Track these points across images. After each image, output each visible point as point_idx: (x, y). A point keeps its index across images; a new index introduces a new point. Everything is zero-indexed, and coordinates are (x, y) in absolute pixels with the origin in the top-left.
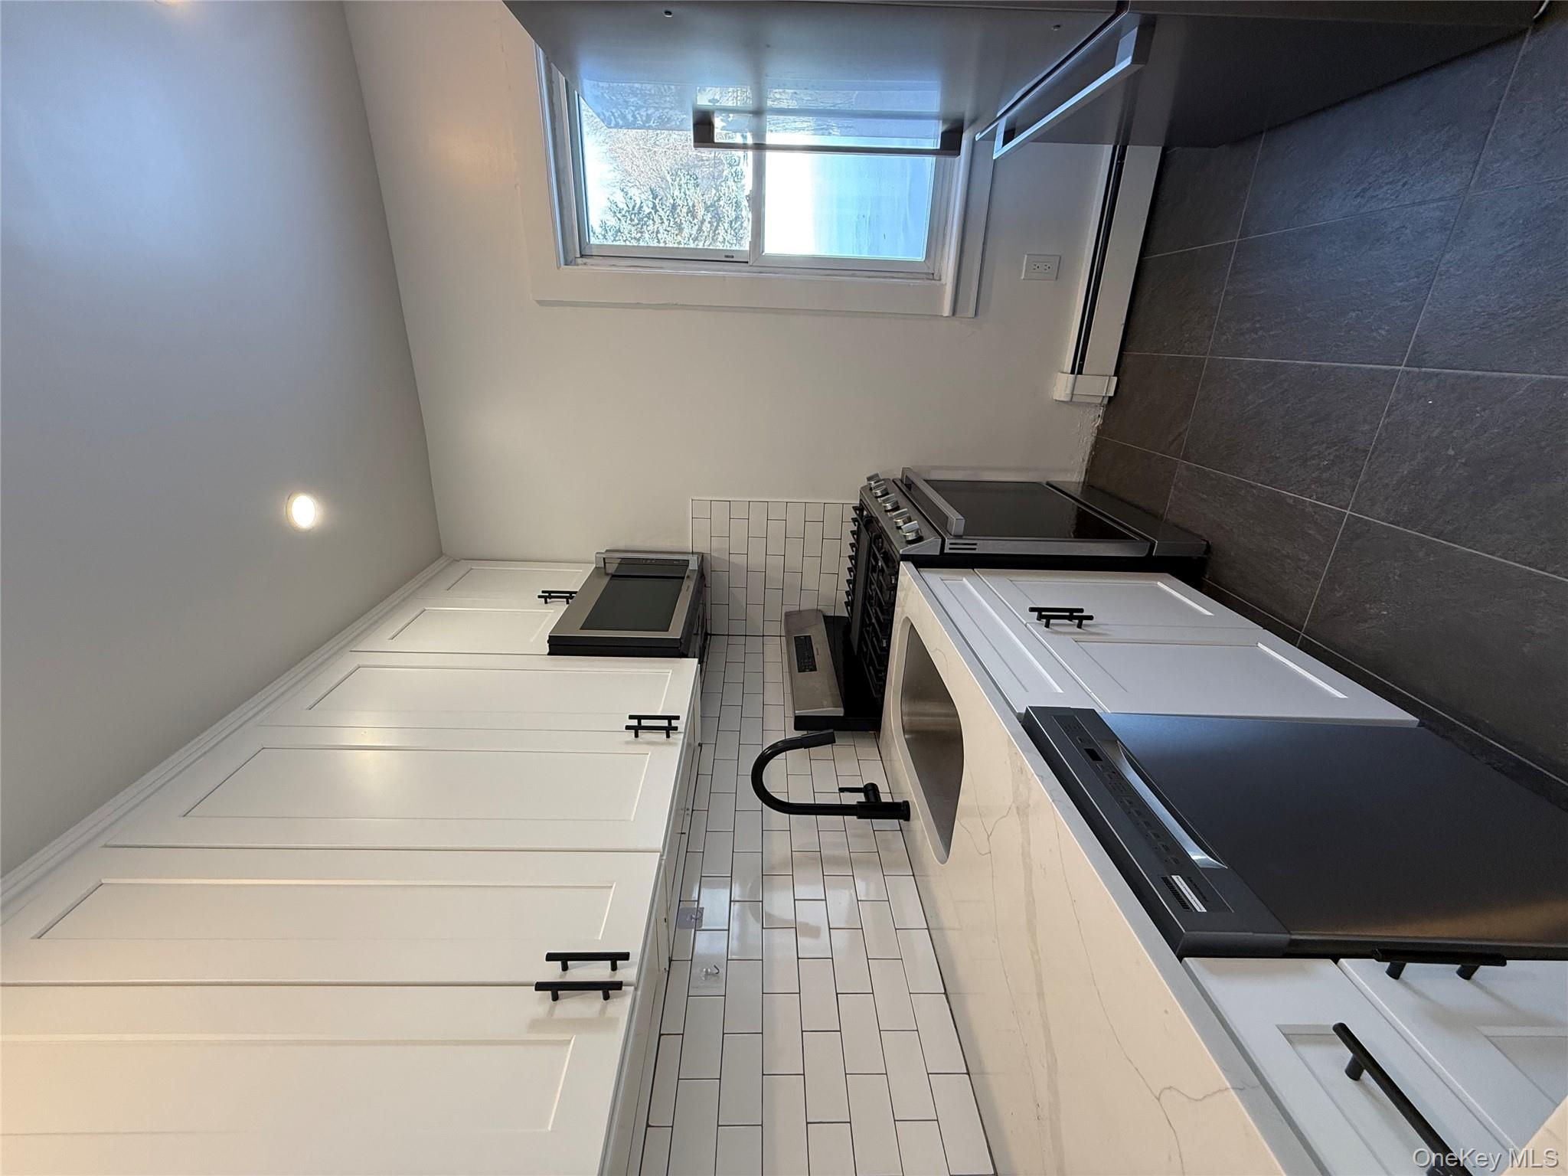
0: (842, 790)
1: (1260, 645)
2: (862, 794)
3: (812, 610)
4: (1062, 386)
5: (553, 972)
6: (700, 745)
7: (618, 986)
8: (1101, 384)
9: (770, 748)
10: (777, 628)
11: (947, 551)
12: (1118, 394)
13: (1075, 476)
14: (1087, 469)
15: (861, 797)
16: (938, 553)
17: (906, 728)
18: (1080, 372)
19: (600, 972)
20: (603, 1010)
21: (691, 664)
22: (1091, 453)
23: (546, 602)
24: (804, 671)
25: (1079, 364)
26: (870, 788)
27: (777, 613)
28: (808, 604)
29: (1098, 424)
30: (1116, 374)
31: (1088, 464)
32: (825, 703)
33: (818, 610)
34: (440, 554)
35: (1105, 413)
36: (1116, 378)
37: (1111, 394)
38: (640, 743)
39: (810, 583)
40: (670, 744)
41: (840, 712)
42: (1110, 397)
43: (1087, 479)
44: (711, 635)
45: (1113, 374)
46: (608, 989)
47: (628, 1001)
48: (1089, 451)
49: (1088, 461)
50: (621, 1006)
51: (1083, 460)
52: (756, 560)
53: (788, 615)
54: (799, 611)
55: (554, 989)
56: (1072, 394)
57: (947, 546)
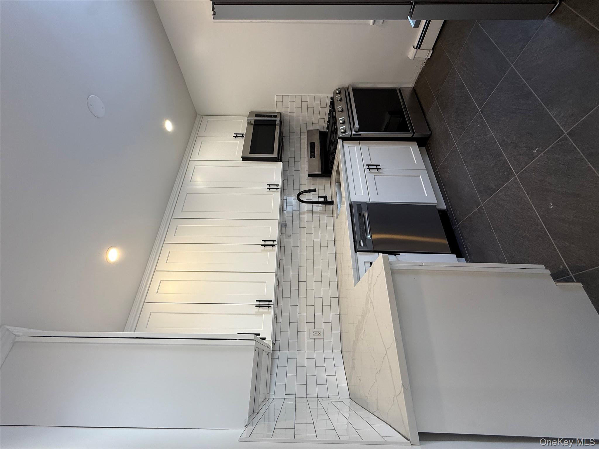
0: (319, 197)
1: (420, 176)
2: (323, 198)
3: (316, 130)
4: (411, 53)
5: (263, 243)
6: (284, 180)
7: (274, 245)
8: (425, 54)
9: (302, 192)
10: (305, 135)
11: (352, 136)
12: (432, 57)
13: (411, 85)
14: (416, 83)
15: (322, 199)
16: (350, 137)
17: (336, 182)
18: (419, 48)
19: (271, 243)
20: (272, 249)
21: (280, 164)
22: (418, 77)
23: (236, 138)
24: (312, 158)
25: (420, 44)
26: (325, 197)
27: (305, 130)
28: (315, 127)
29: (423, 66)
30: (433, 49)
31: (416, 80)
32: (316, 170)
33: (318, 130)
34: (196, 114)
35: (427, 62)
36: (432, 51)
37: (429, 57)
38: (271, 192)
39: (316, 121)
40: (278, 192)
41: (320, 173)
42: (428, 58)
43: (415, 87)
44: (284, 137)
45: (431, 49)
46: (273, 245)
47: (276, 247)
48: (418, 76)
49: (417, 79)
50: (275, 248)
51: (415, 79)
52: (298, 114)
53: (308, 131)
54: (312, 130)
55: (264, 245)
56: (415, 57)
57: (352, 135)
